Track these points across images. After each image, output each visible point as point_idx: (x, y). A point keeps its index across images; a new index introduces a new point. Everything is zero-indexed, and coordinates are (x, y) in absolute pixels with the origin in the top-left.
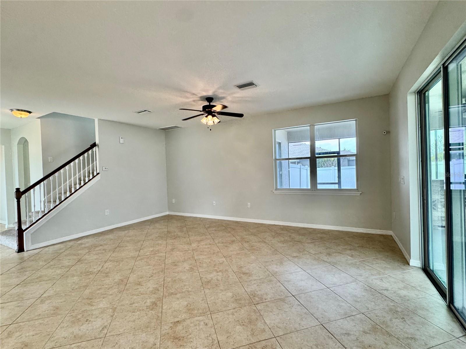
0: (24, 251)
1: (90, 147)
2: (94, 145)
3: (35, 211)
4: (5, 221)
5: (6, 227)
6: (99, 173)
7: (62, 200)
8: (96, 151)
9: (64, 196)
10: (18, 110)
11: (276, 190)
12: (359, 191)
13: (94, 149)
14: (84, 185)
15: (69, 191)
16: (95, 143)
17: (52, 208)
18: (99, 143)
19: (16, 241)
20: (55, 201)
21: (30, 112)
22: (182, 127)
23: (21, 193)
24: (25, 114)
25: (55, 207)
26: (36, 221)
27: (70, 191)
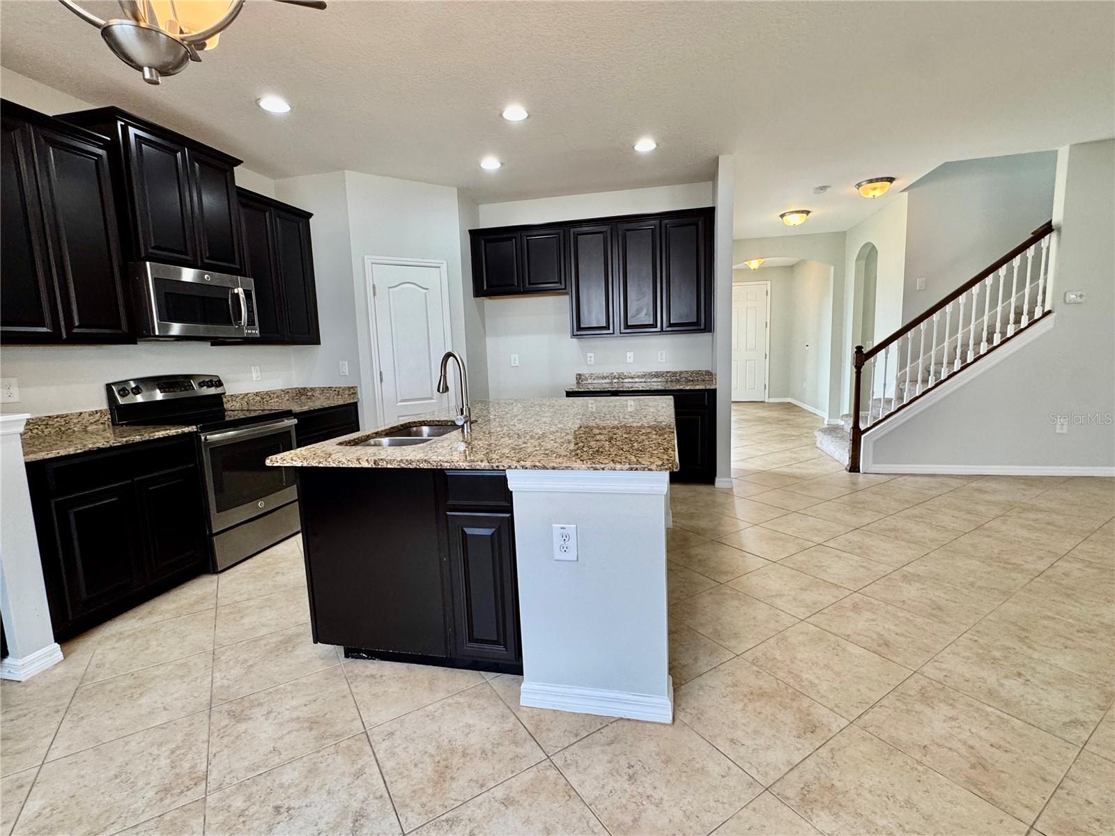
0: (859, 471)
1: (1032, 238)
2: (1048, 229)
3: (886, 397)
4: (825, 412)
5: (826, 422)
6: (1049, 312)
7: (942, 379)
8: (1048, 248)
9: (947, 369)
10: (871, 181)
13: (1044, 242)
14: (1002, 343)
15: (960, 358)
16: (1050, 222)
17: (917, 395)
18: (1064, 220)
19: (847, 448)
20: (925, 381)
21: (891, 180)
23: (864, 356)
24: (882, 188)
25: (924, 393)
26: (884, 417)
27: (964, 358)
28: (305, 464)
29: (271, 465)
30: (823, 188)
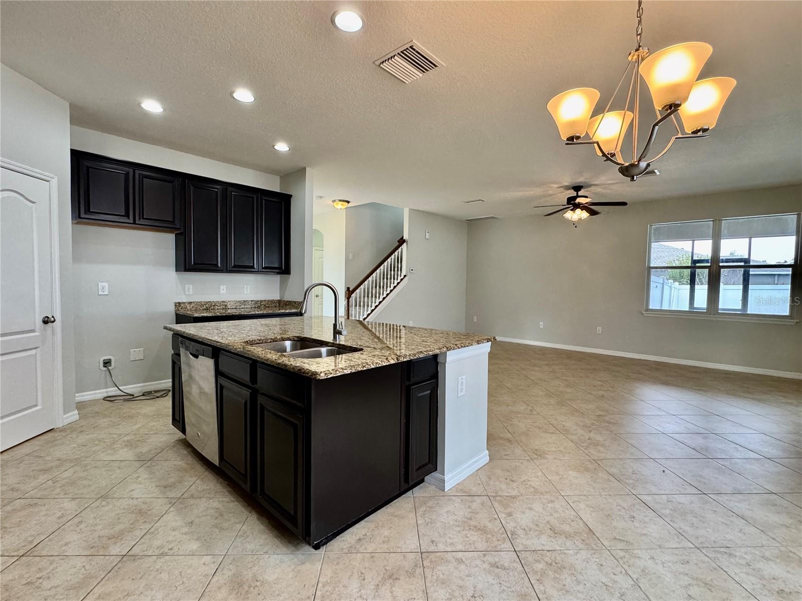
1: (399, 243)
2: (402, 241)
6: (405, 276)
8: (404, 250)
9: (378, 300)
10: (340, 201)
11: (645, 311)
12: (794, 319)
13: (403, 247)
14: (394, 288)
16: (404, 238)
18: (408, 238)
21: (348, 202)
22: (499, 217)
23: (350, 293)
24: (343, 205)
28: (353, 371)
29: (326, 378)
30: (321, 197)
